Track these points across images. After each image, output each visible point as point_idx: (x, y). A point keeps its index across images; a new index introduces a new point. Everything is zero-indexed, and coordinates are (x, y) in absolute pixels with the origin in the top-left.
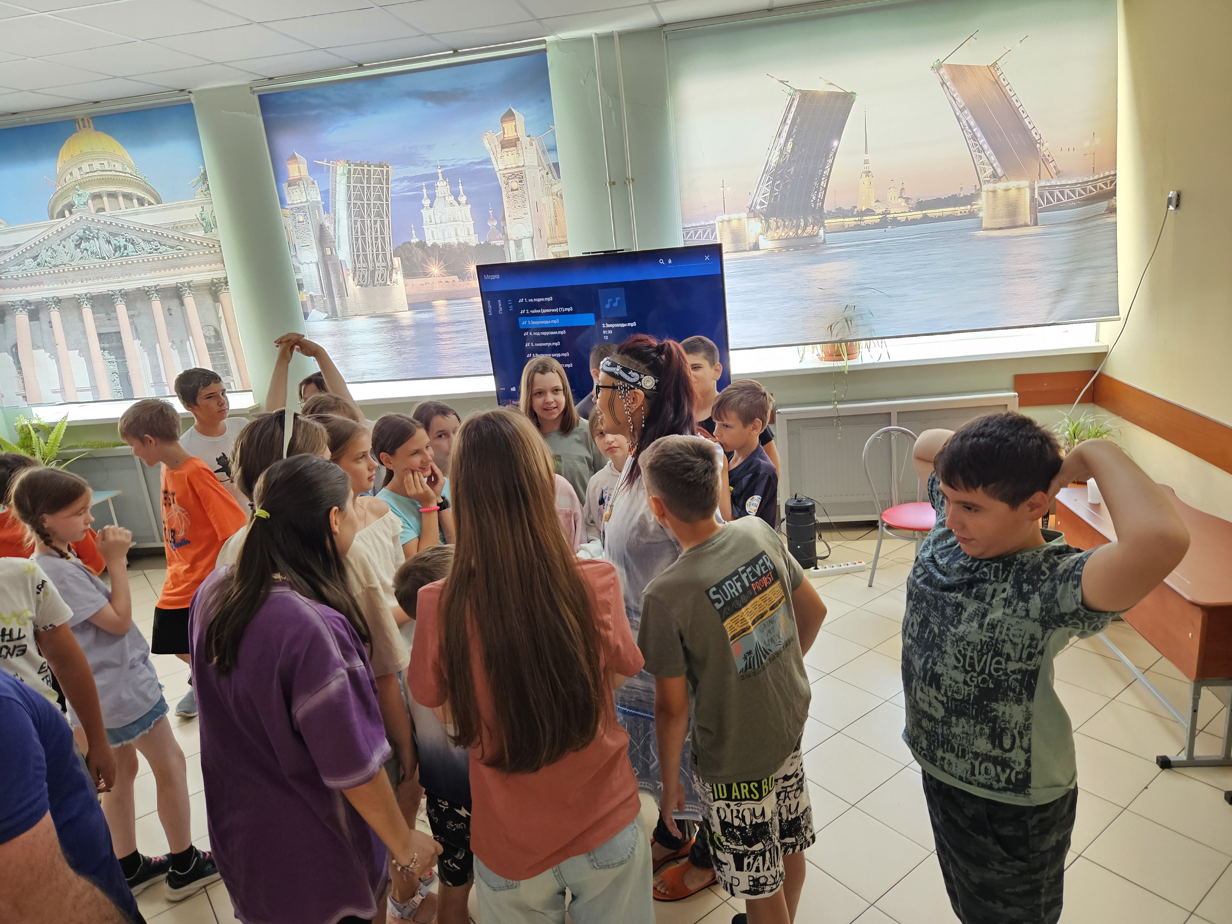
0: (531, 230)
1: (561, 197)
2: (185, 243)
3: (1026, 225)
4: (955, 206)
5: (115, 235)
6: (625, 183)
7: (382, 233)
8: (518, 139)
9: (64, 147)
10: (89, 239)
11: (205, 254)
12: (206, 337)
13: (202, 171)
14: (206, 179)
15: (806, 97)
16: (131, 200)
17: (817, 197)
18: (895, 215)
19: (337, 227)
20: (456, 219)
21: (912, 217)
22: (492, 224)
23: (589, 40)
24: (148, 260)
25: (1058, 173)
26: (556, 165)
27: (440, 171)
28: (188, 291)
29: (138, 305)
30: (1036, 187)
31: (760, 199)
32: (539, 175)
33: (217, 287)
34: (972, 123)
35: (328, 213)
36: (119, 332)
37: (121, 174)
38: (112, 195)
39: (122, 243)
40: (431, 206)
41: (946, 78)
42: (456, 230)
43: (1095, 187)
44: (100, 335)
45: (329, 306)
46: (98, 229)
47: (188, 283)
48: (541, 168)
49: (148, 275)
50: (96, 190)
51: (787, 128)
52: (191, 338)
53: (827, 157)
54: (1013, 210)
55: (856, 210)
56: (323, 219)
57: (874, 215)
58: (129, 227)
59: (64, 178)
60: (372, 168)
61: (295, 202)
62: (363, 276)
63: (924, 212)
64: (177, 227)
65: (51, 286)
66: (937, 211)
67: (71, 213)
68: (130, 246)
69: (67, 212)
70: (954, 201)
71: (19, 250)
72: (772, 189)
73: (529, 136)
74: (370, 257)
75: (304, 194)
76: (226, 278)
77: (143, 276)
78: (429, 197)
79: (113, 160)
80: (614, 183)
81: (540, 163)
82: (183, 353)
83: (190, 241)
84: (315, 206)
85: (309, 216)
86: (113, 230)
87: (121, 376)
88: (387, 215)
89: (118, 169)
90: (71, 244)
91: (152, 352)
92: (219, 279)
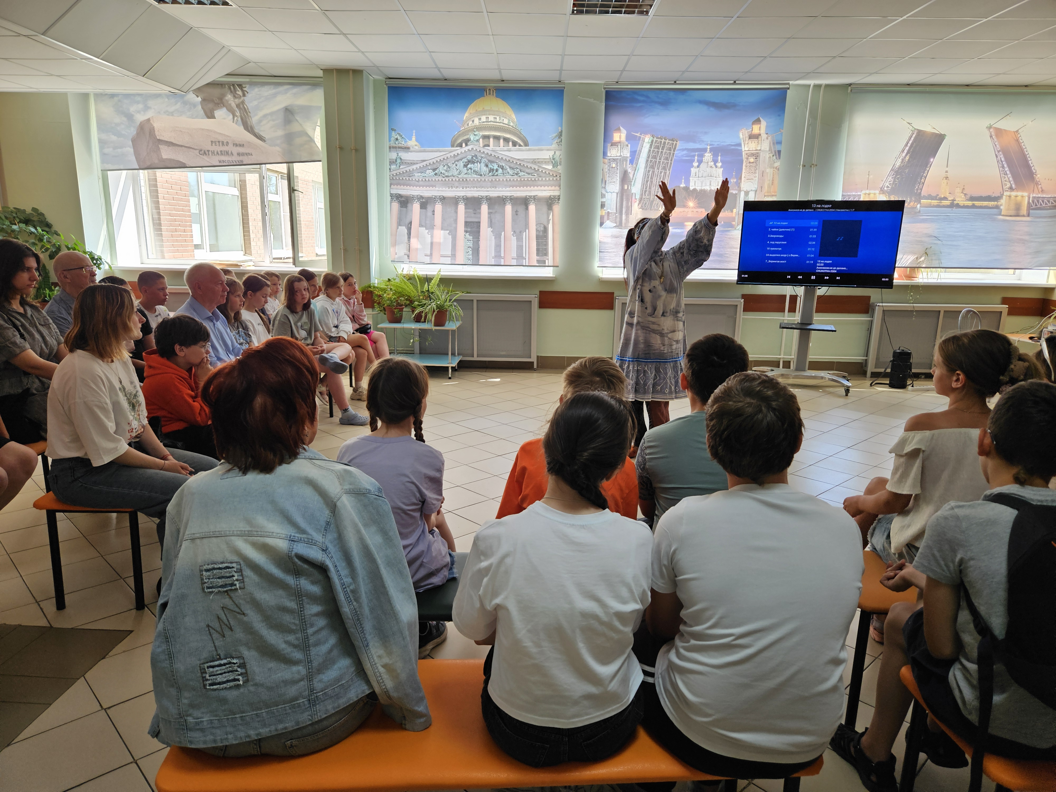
0: (756, 186)
1: (778, 170)
2: (538, 172)
3: (1023, 216)
4: (989, 201)
5: (492, 162)
6: (811, 166)
8: (760, 135)
9: (473, 104)
10: (475, 162)
11: (549, 180)
12: (537, 230)
13: (560, 130)
14: (561, 135)
15: (920, 134)
16: (508, 142)
17: (918, 187)
18: (958, 202)
19: (636, 173)
20: (713, 175)
21: (968, 204)
23: (810, 86)
24: (510, 180)
25: (1042, 191)
26: (779, 152)
27: (709, 147)
28: (533, 201)
29: (496, 207)
30: (1031, 197)
31: (887, 184)
32: (768, 156)
33: (552, 201)
34: (1003, 160)
35: (632, 164)
36: (480, 222)
37: (506, 126)
38: (497, 138)
39: (496, 167)
40: (698, 167)
41: (993, 134)
42: (710, 182)
44: (466, 223)
45: (618, 219)
46: (482, 157)
47: (534, 196)
48: (770, 152)
49: (507, 189)
50: (487, 133)
51: (907, 148)
52: (527, 231)
53: (926, 166)
54: (1018, 207)
55: (938, 197)
56: (628, 167)
57: (948, 200)
58: (502, 158)
59: (467, 123)
60: (667, 141)
61: (613, 155)
62: (646, 204)
63: (973, 202)
64: (535, 162)
65: (441, 189)
66: (980, 202)
67: (466, 145)
68: (500, 170)
69: (464, 145)
70: (988, 198)
71: (424, 163)
72: (895, 179)
73: (767, 134)
75: (619, 152)
76: (559, 196)
77: (504, 189)
78: (698, 161)
79: (503, 117)
80: (805, 166)
81: (770, 150)
82: (519, 239)
83: (542, 171)
84: (625, 159)
85: (619, 165)
86: (492, 159)
87: (473, 250)
88: (669, 169)
89: (505, 122)
90: (461, 164)
91: (498, 237)
92: (554, 196)
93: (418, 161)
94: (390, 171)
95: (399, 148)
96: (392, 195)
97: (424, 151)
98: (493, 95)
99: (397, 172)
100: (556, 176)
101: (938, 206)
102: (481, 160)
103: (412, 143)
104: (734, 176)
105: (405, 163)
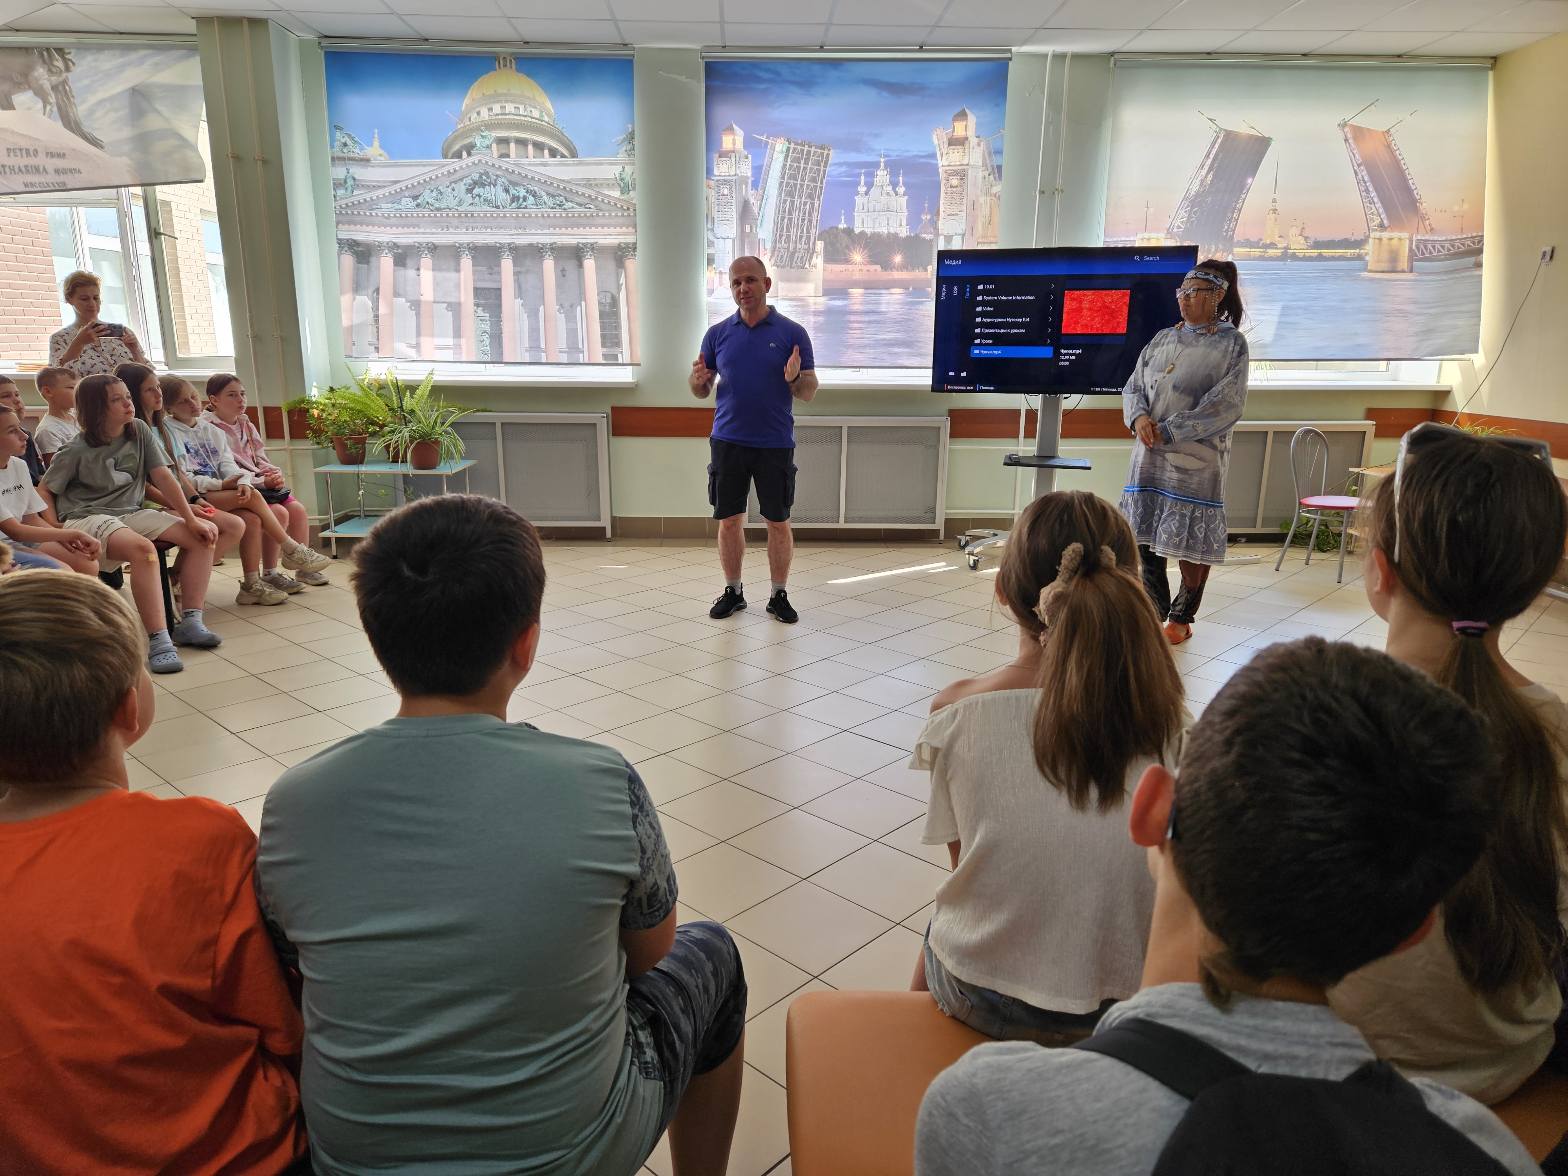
0: (964, 228)
1: (999, 198)
2: (596, 202)
3: (1403, 271)
4: (1346, 248)
5: (515, 184)
6: (1054, 193)
7: (810, 215)
8: (967, 139)
9: (477, 83)
10: (485, 185)
11: (616, 215)
12: (600, 303)
13: (630, 130)
14: (633, 138)
15: (1230, 136)
16: (542, 150)
17: (1229, 226)
18: (1295, 251)
19: (763, 204)
20: (891, 209)
21: (1309, 254)
22: (926, 217)
23: (1046, 56)
24: (549, 216)
25: (1432, 229)
26: (999, 168)
27: (882, 160)
28: (590, 253)
29: (528, 262)
30: (1414, 239)
31: (1177, 223)
32: (981, 175)
33: (624, 252)
34: (1366, 178)
35: (757, 189)
36: (500, 289)
37: (537, 121)
38: (522, 143)
39: (523, 193)
41: (1349, 136)
42: (888, 220)
43: (1463, 245)
44: (476, 290)
46: (497, 176)
47: (592, 244)
48: (984, 168)
49: (545, 231)
50: (504, 134)
51: (1209, 162)
52: (583, 303)
53: (1241, 192)
54: (1394, 257)
55: (1261, 242)
56: (750, 195)
57: (1277, 249)
58: (533, 178)
59: (469, 116)
60: (813, 149)
61: (723, 174)
62: (782, 257)
63: (1319, 251)
64: (590, 185)
65: (428, 231)
66: (1330, 251)
67: (469, 154)
68: (531, 199)
69: (464, 154)
70: (1346, 244)
71: (397, 187)
72: (1190, 215)
73: (978, 137)
74: (793, 238)
75: (733, 167)
76: (635, 244)
77: (539, 231)
78: (866, 184)
79: (530, 106)
80: (1043, 192)
81: (984, 164)
82: (571, 318)
83: (603, 200)
84: (743, 180)
85: (734, 190)
86: (514, 178)
87: (491, 337)
88: (819, 198)
89: (534, 116)
90: (461, 187)
91: (533, 314)
92: (627, 244)
93: (385, 182)
94: (335, 200)
95: (350, 159)
96: (340, 242)
97: (396, 165)
98: (511, 67)
99: (349, 201)
100: (628, 209)
101: (1262, 258)
102: (495, 180)
103: (374, 151)
104: (926, 210)
105: (363, 185)
